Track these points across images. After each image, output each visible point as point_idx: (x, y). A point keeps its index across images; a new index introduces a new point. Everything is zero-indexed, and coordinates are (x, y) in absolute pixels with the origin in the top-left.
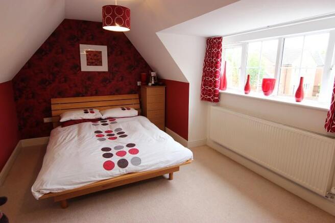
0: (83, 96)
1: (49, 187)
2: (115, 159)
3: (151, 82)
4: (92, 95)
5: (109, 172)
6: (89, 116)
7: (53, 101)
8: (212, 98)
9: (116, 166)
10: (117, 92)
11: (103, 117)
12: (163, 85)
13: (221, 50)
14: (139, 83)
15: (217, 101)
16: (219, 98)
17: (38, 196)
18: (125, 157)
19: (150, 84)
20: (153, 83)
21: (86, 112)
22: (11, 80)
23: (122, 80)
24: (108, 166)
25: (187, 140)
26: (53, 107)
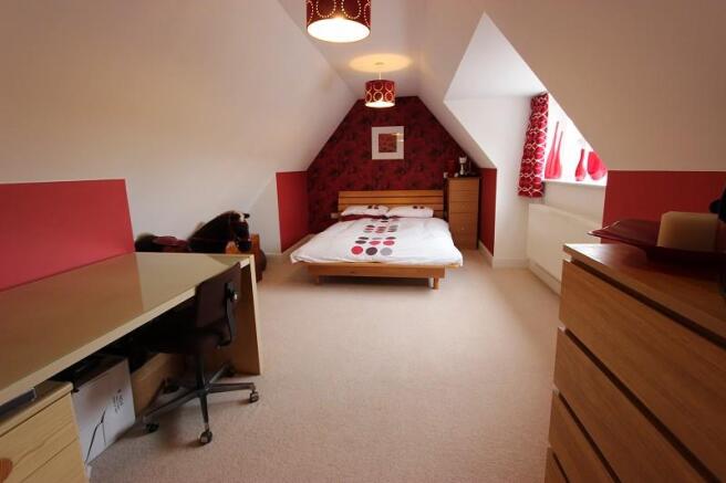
0: (372, 190)
1: (303, 256)
2: (366, 246)
3: (459, 172)
4: (382, 189)
5: (355, 256)
6: (373, 212)
7: (341, 194)
8: (531, 191)
9: (364, 252)
10: (415, 186)
11: (388, 215)
12: (476, 176)
13: (547, 115)
14: (445, 175)
15: (538, 195)
16: (542, 190)
17: (294, 261)
18: (376, 246)
19: (456, 175)
20: (462, 173)
21: (370, 207)
22: (306, 169)
23: (422, 170)
24: (357, 250)
25: (492, 253)
26: (340, 201)
